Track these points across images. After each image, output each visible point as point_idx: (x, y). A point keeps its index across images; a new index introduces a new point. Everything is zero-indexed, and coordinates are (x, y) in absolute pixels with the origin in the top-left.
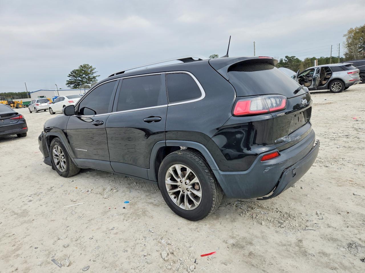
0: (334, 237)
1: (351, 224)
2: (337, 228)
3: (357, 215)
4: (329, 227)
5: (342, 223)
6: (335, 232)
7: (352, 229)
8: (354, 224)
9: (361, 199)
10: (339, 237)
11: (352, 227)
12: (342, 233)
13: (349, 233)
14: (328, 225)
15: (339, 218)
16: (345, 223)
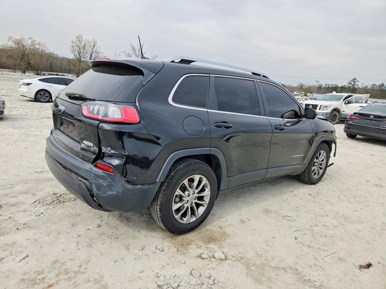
0: (15, 206)
1: (8, 221)
2: (17, 213)
3: (8, 231)
4: (24, 211)
5: (16, 219)
6: (17, 210)
7: (5, 218)
8: (6, 222)
9: (13, 253)
10: (11, 209)
11: (6, 220)
12: (11, 211)
13: (5, 214)
14: (26, 211)
15: (23, 221)
16: (14, 220)
